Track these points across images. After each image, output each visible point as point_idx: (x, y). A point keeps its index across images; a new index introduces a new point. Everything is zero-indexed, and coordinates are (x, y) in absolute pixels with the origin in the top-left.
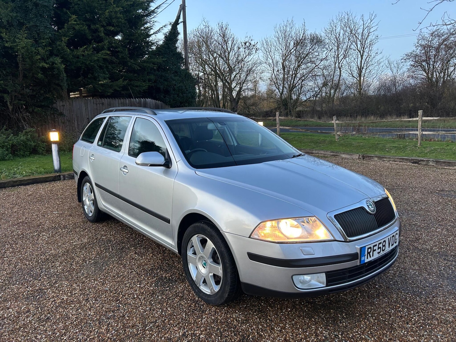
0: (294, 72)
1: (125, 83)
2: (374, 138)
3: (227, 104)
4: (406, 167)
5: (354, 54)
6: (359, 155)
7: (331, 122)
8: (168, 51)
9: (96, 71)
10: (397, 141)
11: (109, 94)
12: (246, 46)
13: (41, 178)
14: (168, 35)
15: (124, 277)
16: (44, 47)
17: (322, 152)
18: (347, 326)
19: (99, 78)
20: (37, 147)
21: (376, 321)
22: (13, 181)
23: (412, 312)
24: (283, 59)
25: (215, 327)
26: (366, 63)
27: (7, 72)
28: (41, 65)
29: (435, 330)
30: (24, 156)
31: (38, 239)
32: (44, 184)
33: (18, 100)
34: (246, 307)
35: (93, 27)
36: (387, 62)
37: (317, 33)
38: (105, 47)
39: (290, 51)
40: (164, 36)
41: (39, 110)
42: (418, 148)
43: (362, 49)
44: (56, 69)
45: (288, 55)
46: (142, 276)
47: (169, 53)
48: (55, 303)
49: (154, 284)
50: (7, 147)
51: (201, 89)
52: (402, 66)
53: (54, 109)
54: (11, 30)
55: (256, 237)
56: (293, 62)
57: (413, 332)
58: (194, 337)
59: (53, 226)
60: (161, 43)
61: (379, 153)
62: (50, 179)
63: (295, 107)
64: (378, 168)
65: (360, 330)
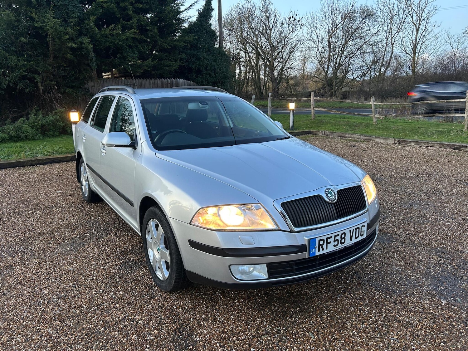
0: (340, 49)
1: (155, 62)
2: (418, 121)
3: (268, 84)
4: (444, 153)
5: (409, 28)
6: (395, 140)
7: (368, 103)
8: (201, 29)
9: (125, 51)
10: (442, 125)
11: (138, 74)
12: (290, 22)
13: (59, 158)
14: (201, 11)
15: (93, 258)
16: (73, 27)
17: (356, 136)
18: (295, 321)
19: (128, 58)
20: (67, 127)
21: (329, 318)
22: (31, 160)
23: (374, 311)
24: (329, 35)
25: (158, 313)
26: (421, 37)
27: (39, 53)
28: (69, 45)
29: (391, 333)
30: (53, 136)
31: (30, 217)
32: (61, 164)
33: (49, 80)
34: (198, 295)
35: (121, 5)
36: (446, 36)
37: (369, 6)
38: (134, 26)
39: (337, 26)
40: (198, 13)
41: (70, 91)
42: (464, 132)
43: (418, 22)
44: (85, 49)
45: (334, 31)
46: (111, 257)
47: (202, 30)
48: (17, 280)
49: (117, 267)
50: (37, 127)
51: (242, 68)
52: (463, 40)
53: (85, 90)
54: (40, 9)
55: (197, 224)
56: (340, 38)
57: (365, 333)
58: (132, 322)
59: (49, 205)
60: (194, 19)
61: (418, 138)
62: (67, 159)
63: (341, 87)
64: (411, 153)
65: (307, 327)
